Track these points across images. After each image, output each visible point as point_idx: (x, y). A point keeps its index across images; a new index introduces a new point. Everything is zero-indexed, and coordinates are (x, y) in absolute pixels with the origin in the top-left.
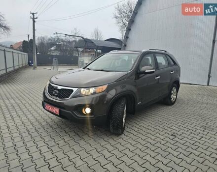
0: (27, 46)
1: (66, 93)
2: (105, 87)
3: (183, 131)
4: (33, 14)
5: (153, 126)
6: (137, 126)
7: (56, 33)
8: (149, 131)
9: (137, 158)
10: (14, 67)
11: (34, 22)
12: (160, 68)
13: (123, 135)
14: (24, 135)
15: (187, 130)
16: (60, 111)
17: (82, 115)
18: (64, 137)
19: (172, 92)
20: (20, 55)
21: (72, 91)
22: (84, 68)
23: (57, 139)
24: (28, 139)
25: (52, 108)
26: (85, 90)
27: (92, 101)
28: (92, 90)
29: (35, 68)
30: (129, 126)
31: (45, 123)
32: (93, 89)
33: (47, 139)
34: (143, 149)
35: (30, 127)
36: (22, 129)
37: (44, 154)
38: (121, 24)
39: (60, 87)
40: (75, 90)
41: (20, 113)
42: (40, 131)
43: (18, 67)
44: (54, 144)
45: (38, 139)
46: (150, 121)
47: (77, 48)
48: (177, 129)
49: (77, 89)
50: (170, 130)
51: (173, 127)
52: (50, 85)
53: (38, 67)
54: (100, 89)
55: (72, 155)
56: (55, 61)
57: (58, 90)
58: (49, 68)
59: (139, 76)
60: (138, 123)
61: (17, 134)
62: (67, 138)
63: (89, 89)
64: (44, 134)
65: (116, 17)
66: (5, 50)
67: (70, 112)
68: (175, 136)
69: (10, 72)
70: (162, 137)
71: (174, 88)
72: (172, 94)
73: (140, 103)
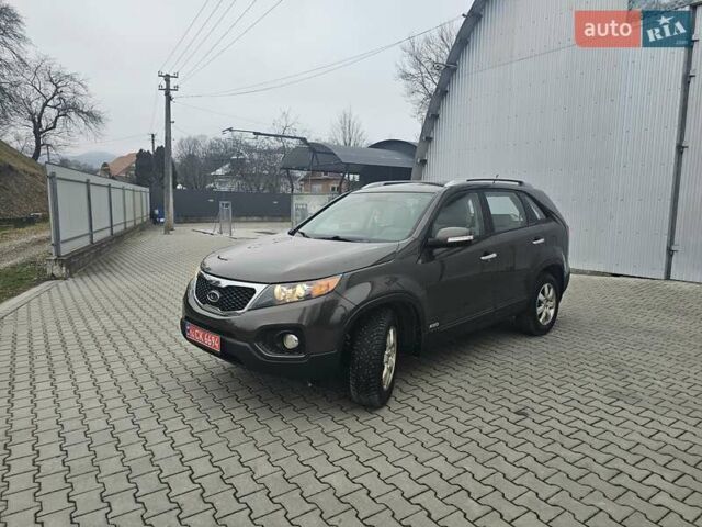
0: (149, 168)
1: (237, 297)
2: (333, 282)
3: (550, 403)
4: (167, 78)
5: (471, 389)
6: (428, 388)
7: (230, 130)
8: (458, 401)
9: (409, 463)
11: (169, 99)
12: (497, 230)
13: (385, 410)
14: (134, 404)
15: (564, 400)
16: (223, 343)
17: (275, 352)
18: (232, 412)
19: (541, 297)
21: (253, 291)
22: (292, 233)
23: (215, 414)
24: (143, 412)
25: (203, 336)
26: (285, 289)
27: (301, 318)
28: (301, 290)
29: (168, 229)
30: (406, 388)
31: (188, 377)
32: (305, 286)
33: (190, 414)
34: (430, 444)
35: (149, 386)
36: (129, 389)
37: (180, 448)
39: (224, 283)
40: (259, 288)
41: (127, 351)
42: (174, 395)
43: (122, 228)
44: (207, 426)
45: (168, 413)
46: (468, 377)
47: (288, 169)
48: (536, 398)
49: (265, 286)
50: (515, 399)
51: (528, 394)
52: (200, 277)
53: (178, 228)
54: (321, 286)
55: (248, 452)
56: (225, 208)
57: (220, 289)
58: (208, 228)
59: (431, 253)
60: (432, 380)
61: (118, 402)
62: (239, 414)
63: (295, 287)
64: (183, 402)
65: (406, 76)
66: (88, 180)
67: (247, 345)
68: (526, 415)
69: (101, 243)
70: (489, 417)
71: (546, 286)
72: (540, 303)
73: (434, 325)
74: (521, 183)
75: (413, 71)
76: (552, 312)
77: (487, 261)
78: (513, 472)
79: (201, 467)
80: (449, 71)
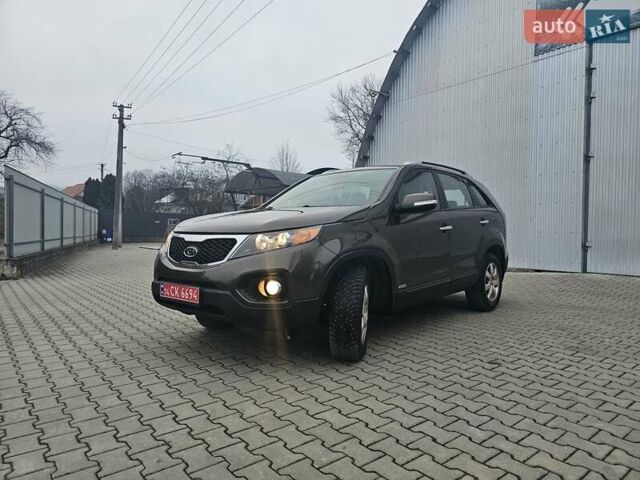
0: (98, 193)
1: (216, 250)
2: (314, 232)
3: (518, 356)
4: (121, 108)
5: (440, 347)
6: (399, 347)
7: (180, 154)
8: (430, 356)
10: (62, 239)
11: (122, 126)
12: (450, 207)
13: (362, 363)
14: (103, 365)
15: (530, 353)
16: (202, 295)
17: (258, 300)
18: (208, 368)
19: (487, 274)
20: (79, 212)
21: (234, 241)
25: (179, 291)
26: (267, 238)
28: (283, 238)
29: (116, 246)
30: (378, 347)
31: (156, 345)
32: (287, 234)
34: (415, 387)
35: (116, 352)
37: (159, 397)
38: (349, 136)
39: (202, 238)
40: (240, 239)
41: (88, 328)
42: (144, 358)
43: (71, 241)
46: (433, 340)
47: (232, 193)
48: (503, 352)
49: (245, 236)
50: (485, 353)
51: (494, 350)
54: (302, 235)
55: (232, 398)
58: (155, 246)
60: (400, 342)
61: (85, 365)
62: (216, 370)
63: (277, 235)
64: (155, 363)
65: (335, 119)
66: (43, 190)
67: (228, 293)
68: (500, 365)
69: (51, 251)
70: (465, 366)
71: (491, 265)
72: (488, 279)
73: (404, 286)
74: (463, 173)
75: (342, 114)
76: (497, 289)
77: (444, 231)
78: (505, 405)
79: (184, 411)
80: (384, 97)
